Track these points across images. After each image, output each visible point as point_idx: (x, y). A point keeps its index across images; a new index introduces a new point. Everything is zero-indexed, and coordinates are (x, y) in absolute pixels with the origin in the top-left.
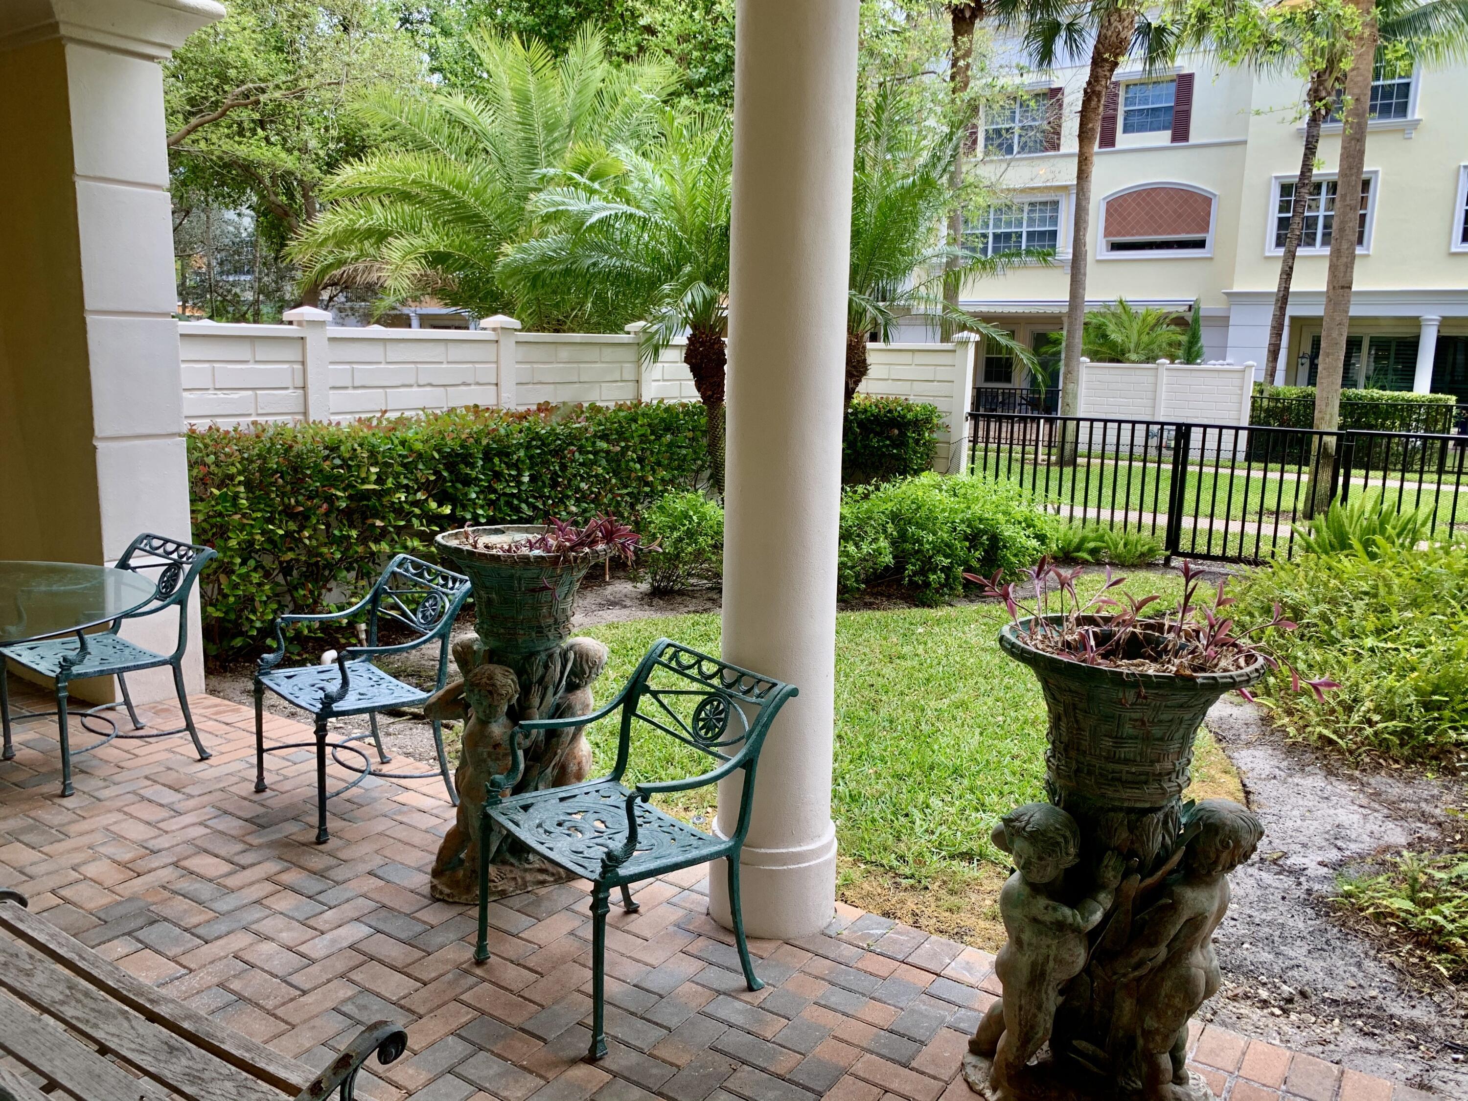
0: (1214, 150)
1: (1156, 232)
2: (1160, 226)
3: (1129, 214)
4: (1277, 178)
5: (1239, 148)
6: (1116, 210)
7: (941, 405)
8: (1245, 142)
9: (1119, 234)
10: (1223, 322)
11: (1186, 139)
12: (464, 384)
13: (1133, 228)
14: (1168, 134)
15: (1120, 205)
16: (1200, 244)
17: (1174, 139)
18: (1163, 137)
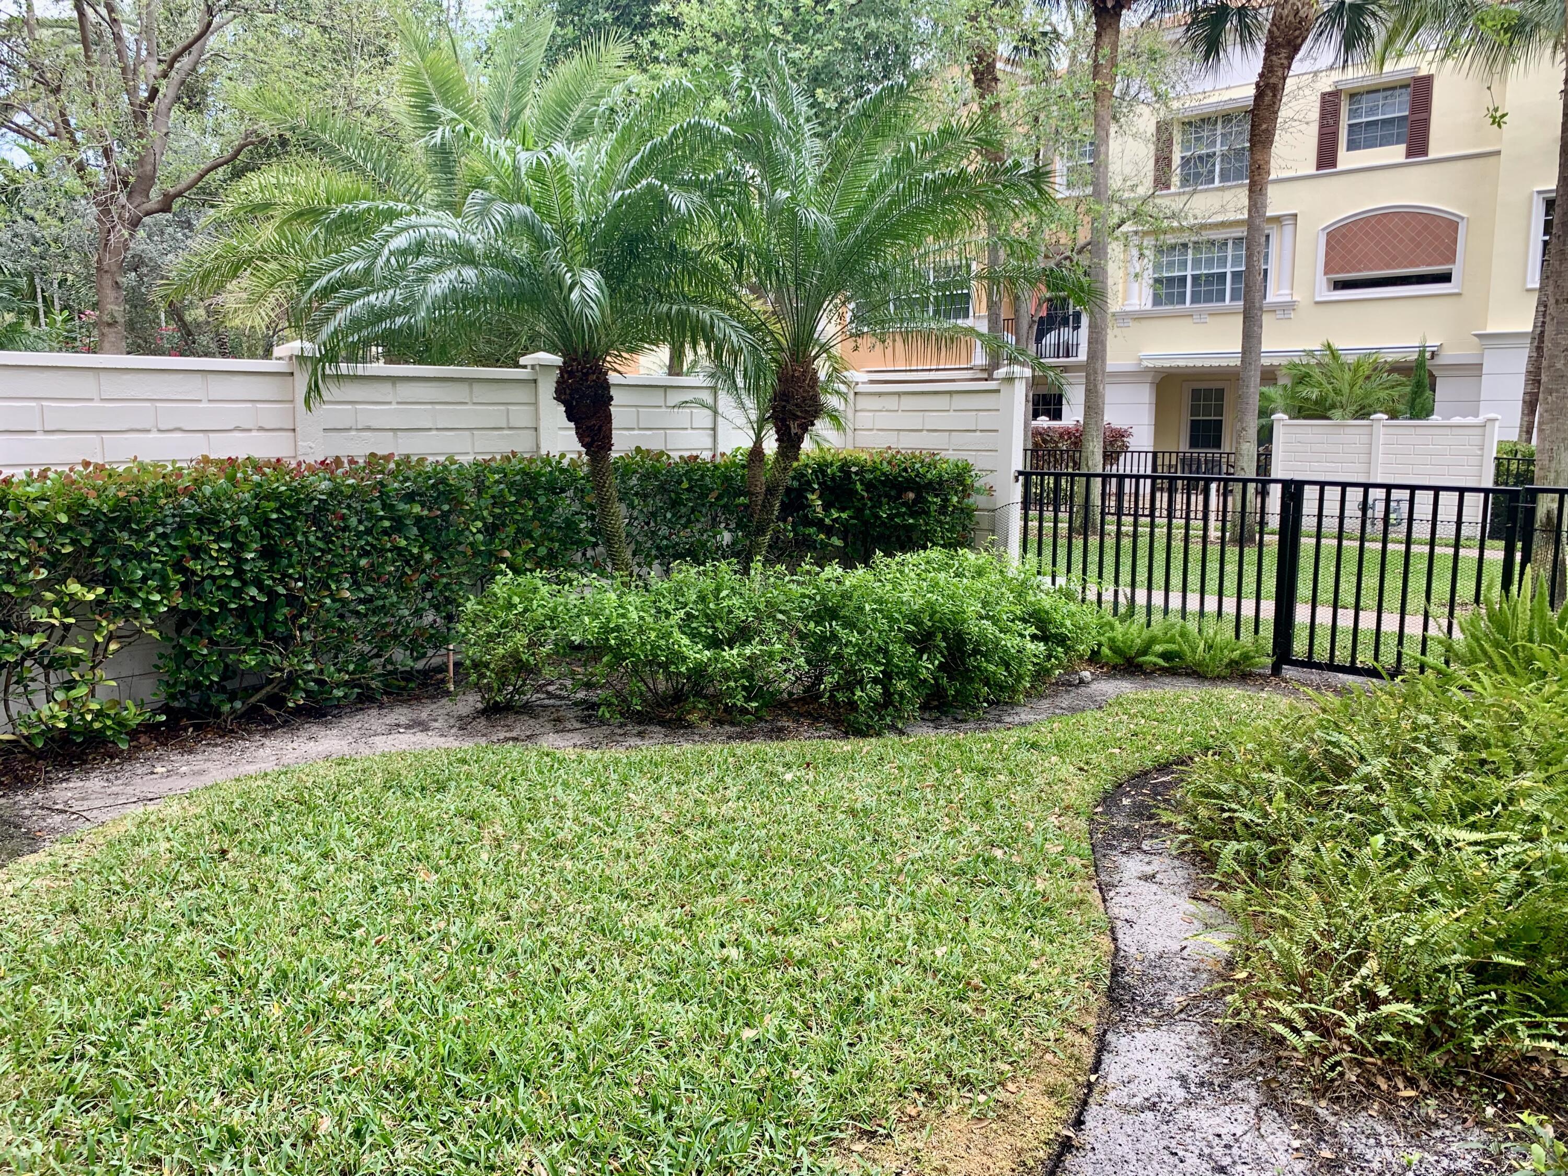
0: (1460, 164)
1: (1388, 266)
2: (1394, 258)
3: (1355, 246)
4: (1539, 192)
5: (1492, 159)
6: (1338, 242)
7: (978, 462)
8: (1498, 153)
9: (1342, 270)
10: (1474, 370)
11: (1425, 153)
12: (237, 429)
13: (1360, 262)
14: (1402, 148)
15: (1344, 236)
16: (1445, 278)
17: (1409, 154)
18: (1396, 153)
